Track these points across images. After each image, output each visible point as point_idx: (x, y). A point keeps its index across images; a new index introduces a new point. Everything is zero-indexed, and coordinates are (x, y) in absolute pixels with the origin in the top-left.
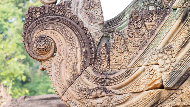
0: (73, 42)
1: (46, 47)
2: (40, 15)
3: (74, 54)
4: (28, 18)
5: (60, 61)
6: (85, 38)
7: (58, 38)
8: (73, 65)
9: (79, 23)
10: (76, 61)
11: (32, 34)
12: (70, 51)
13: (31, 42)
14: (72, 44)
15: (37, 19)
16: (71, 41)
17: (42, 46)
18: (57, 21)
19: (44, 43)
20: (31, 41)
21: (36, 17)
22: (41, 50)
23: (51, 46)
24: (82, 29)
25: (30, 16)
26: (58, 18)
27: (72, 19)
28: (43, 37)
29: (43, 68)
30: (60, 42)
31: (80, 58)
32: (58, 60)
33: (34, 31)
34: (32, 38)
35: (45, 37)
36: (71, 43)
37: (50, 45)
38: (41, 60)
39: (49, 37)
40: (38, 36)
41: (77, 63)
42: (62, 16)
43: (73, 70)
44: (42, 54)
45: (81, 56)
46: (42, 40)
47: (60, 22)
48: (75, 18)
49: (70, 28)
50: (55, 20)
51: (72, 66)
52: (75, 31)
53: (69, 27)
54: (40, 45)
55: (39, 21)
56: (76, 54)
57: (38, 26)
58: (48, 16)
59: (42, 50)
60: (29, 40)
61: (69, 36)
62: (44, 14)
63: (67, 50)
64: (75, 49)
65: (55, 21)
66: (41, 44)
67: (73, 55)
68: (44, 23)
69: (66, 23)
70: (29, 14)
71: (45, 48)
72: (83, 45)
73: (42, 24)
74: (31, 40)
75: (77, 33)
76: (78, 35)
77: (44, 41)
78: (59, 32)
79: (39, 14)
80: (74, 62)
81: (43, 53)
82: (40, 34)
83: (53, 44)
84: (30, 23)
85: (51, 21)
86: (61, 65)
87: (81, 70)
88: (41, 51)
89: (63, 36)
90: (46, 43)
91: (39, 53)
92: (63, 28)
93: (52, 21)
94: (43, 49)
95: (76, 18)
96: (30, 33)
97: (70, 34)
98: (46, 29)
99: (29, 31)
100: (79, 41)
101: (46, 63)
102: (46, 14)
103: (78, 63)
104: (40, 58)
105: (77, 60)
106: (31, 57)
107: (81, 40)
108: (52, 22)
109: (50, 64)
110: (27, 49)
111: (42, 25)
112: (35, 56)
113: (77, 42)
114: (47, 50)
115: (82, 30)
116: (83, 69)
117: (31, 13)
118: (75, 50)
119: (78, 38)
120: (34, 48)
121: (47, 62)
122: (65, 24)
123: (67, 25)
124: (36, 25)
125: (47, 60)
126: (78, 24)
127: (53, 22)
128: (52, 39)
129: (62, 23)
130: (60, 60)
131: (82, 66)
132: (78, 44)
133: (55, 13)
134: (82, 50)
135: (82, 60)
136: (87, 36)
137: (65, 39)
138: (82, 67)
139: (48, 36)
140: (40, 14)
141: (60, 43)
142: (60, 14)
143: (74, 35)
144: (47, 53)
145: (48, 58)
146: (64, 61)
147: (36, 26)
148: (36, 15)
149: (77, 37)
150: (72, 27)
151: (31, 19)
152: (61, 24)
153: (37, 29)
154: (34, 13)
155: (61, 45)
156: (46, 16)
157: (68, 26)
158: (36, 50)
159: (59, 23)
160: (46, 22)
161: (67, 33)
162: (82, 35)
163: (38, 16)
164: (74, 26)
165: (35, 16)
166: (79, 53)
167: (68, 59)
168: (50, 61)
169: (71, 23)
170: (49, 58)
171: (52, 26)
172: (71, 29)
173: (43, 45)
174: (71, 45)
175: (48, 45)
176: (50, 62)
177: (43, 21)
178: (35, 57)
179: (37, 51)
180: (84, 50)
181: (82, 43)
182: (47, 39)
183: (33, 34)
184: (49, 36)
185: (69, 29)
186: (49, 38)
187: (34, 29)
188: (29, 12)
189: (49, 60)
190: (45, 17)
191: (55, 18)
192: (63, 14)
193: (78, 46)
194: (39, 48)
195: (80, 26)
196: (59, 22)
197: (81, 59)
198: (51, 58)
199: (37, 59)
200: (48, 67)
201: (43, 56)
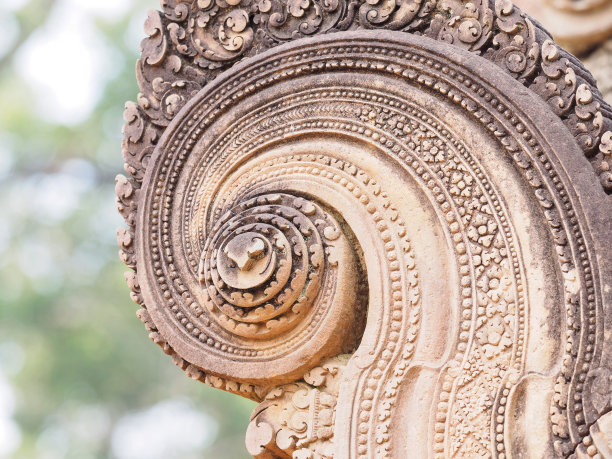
0: (491, 228)
1: (282, 276)
2: (247, 36)
3: (496, 319)
4: (162, 64)
5: (395, 381)
6: (584, 189)
7: (378, 202)
8: (493, 407)
9: (538, 71)
10: (513, 376)
11: (181, 187)
12: (466, 302)
13: (177, 249)
14: (486, 240)
15: (226, 64)
16: (479, 218)
17: (249, 268)
18: (367, 70)
19: (259, 246)
20: (176, 238)
21: (222, 55)
22: (241, 303)
23: (326, 266)
24: (563, 117)
25: (171, 50)
26: (374, 46)
27: (489, 43)
28: (261, 199)
29: (274, 444)
30: (393, 230)
31: (548, 344)
32: (377, 372)
33: (200, 163)
34: (185, 219)
35: (275, 197)
36: (472, 233)
37: (317, 259)
38: (254, 384)
39: (308, 197)
40: (228, 195)
41: (521, 393)
42: (412, 31)
43: (491, 447)
44: (257, 340)
45: (555, 333)
46: (252, 220)
47: (392, 74)
48: (511, 35)
49: (470, 117)
50: (349, 62)
51: (483, 419)
52: (506, 134)
53: (457, 105)
54: (234, 265)
55: (238, 77)
56: (513, 319)
57: (226, 119)
58: (303, 34)
59: (248, 300)
60: (163, 228)
61: (456, 177)
62: (278, 28)
63: (444, 291)
64: (507, 276)
65: (353, 69)
66: (239, 251)
67: (492, 332)
68: (268, 93)
69: (436, 79)
70: (167, 32)
71: (267, 284)
72: (565, 244)
73: (257, 97)
74: (175, 231)
75: (519, 150)
76: (531, 166)
77: (265, 227)
78: (382, 155)
79: (241, 24)
80: (496, 386)
81: (261, 324)
82: (243, 182)
83: (338, 252)
84: (173, 98)
85: (324, 70)
86: (403, 412)
87: (551, 445)
88: (246, 310)
89: (412, 181)
90: (281, 239)
91: (229, 325)
92: (415, 121)
93: (332, 70)
94: (255, 291)
95: (519, 39)
96: (170, 175)
97: (465, 166)
98: (290, 140)
99: (161, 163)
100: (537, 214)
101: (297, 409)
102: (292, 23)
103: (530, 388)
104: (245, 371)
105: (522, 367)
106: (186, 364)
107: (553, 207)
108: (327, 77)
109: (324, 413)
110: (152, 306)
111: (259, 109)
112: (211, 358)
113: (521, 219)
114: (286, 299)
115: (558, 123)
116: (567, 438)
117: (183, 24)
118: (504, 287)
119: (528, 190)
120: (197, 290)
121: (301, 397)
122: (430, 90)
123: (443, 97)
124: (209, 111)
125: (302, 380)
126: (529, 81)
127: (337, 76)
128: (333, 211)
129: (410, 81)
130: (391, 372)
131: (562, 409)
132: (525, 238)
133: (363, 10)
134: (562, 280)
135: (560, 367)
136: (600, 172)
137: (431, 207)
138: (558, 418)
139: (298, 194)
140: (251, 24)
141: (394, 238)
142: (400, 16)
143: (500, 172)
144: (294, 326)
145: (310, 367)
146: (424, 381)
147: (217, 117)
148: (221, 35)
149: (524, 184)
150: (478, 108)
151: (180, 73)
152: (397, 86)
153: (219, 143)
154: (201, 24)
155: (397, 252)
156: (290, 40)
157: (452, 102)
158: (210, 306)
159: (379, 82)
160: (285, 87)
161: (440, 157)
162: (561, 164)
163: (236, 41)
164: (497, 100)
165: (213, 48)
166: (539, 312)
167: (453, 363)
168: (322, 387)
169: (470, 76)
170: (318, 365)
171: (330, 112)
172: (477, 121)
173: (256, 257)
174: (471, 247)
175: (297, 259)
176: (325, 398)
177: (263, 78)
178: (211, 360)
179: (215, 310)
180: (572, 282)
181: (560, 227)
182: (290, 211)
183: (191, 188)
184: (312, 192)
185: (456, 122)
186: (310, 207)
187: (198, 148)
188: (165, 21)
189: (315, 377)
190: (278, 48)
191: (351, 46)
192: (416, 17)
193: (528, 257)
194: (225, 287)
195: (549, 97)
196: (382, 72)
197: (555, 354)
198: (330, 366)
199: (224, 378)
200: (309, 434)
201: (266, 350)
